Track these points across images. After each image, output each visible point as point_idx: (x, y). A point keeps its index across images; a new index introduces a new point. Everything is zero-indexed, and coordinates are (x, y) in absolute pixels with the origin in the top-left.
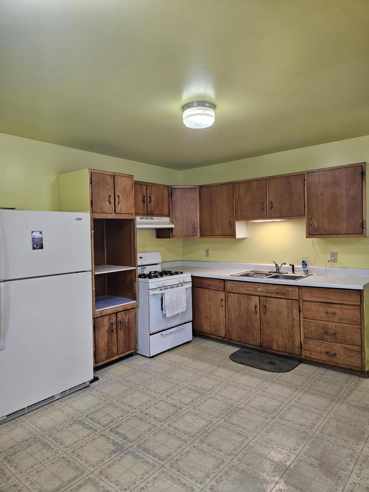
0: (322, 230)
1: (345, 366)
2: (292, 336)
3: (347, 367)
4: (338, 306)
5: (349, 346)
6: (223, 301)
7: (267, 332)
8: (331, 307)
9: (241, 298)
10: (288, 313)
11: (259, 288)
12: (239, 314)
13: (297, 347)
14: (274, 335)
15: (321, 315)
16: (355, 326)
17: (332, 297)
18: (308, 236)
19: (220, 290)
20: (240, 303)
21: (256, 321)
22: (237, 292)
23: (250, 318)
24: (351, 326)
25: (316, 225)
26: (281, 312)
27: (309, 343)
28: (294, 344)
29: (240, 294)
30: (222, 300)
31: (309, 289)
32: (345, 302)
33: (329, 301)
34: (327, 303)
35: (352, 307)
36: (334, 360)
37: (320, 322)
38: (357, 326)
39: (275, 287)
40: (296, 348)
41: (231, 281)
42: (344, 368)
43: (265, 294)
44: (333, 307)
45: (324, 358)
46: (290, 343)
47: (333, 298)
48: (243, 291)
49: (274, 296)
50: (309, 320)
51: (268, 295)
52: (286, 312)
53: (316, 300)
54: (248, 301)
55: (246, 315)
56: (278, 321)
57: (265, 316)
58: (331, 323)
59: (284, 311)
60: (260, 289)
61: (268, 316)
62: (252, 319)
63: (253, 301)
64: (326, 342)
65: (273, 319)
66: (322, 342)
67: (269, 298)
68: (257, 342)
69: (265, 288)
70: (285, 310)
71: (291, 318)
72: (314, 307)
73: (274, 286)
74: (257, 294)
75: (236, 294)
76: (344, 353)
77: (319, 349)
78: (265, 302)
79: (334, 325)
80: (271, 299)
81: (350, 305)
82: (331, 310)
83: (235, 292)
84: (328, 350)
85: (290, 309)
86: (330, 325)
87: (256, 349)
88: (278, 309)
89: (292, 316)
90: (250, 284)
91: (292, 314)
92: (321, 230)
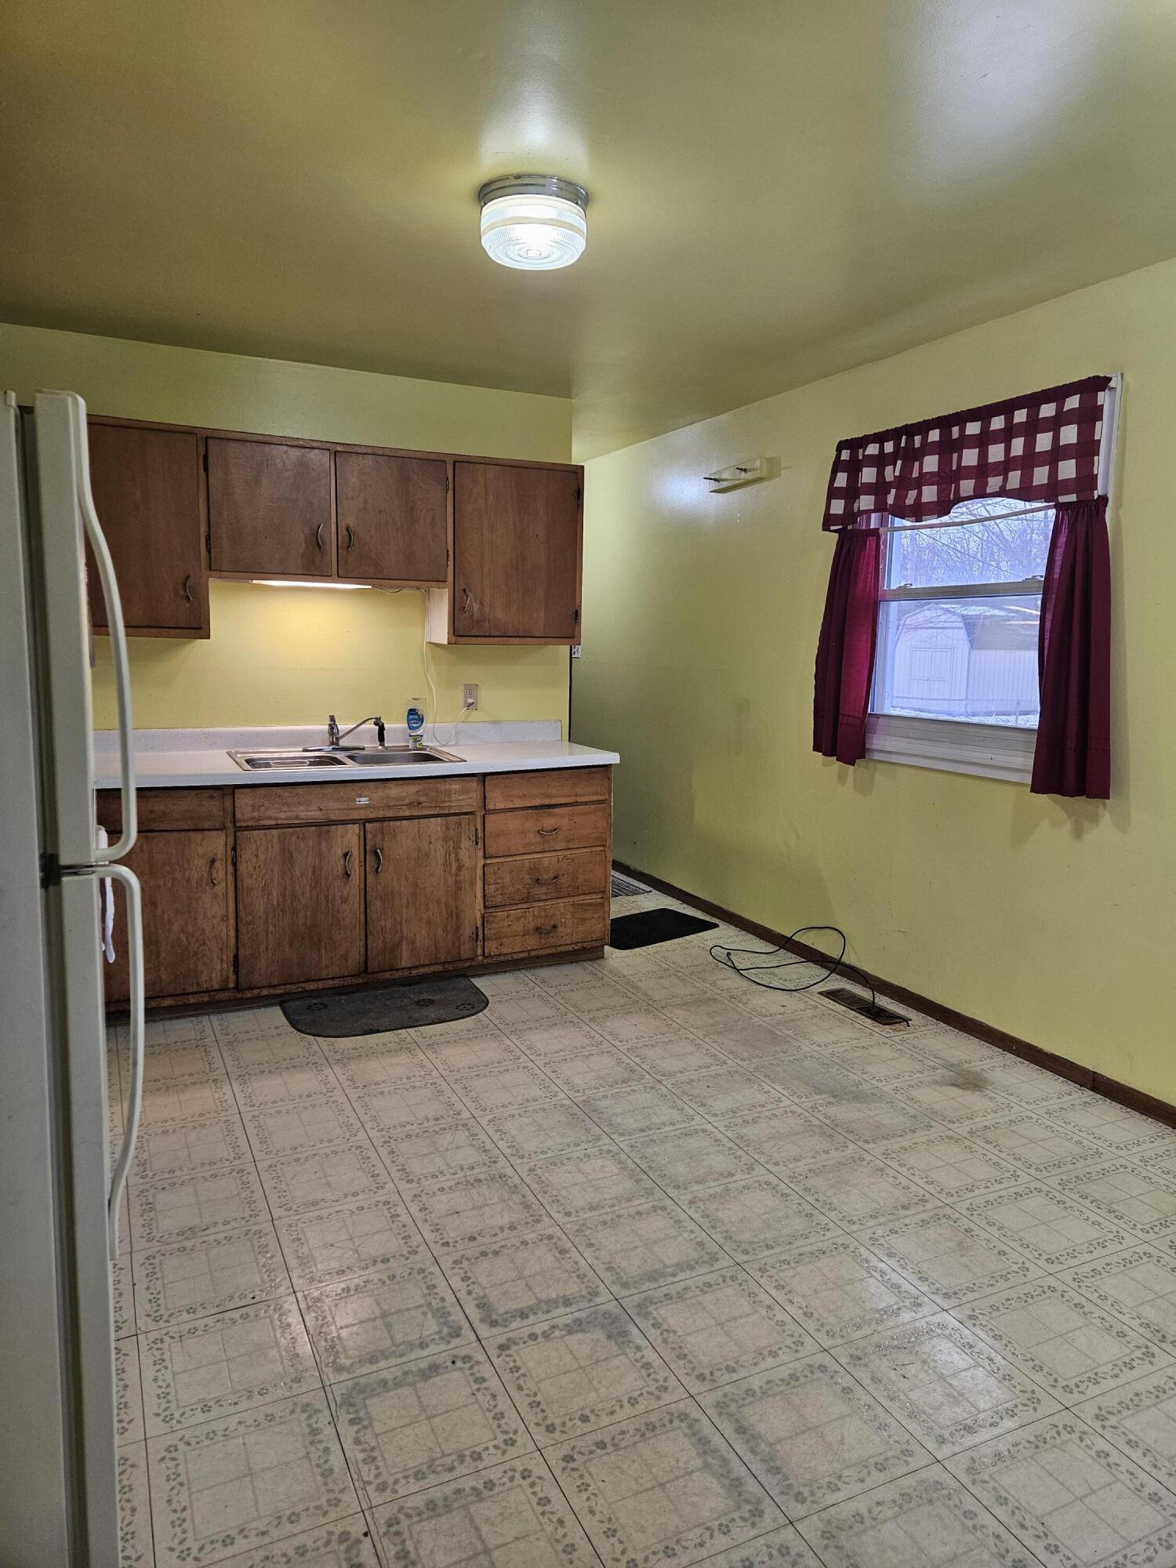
0: (492, 624)
1: (571, 948)
2: (455, 915)
3: (576, 948)
4: (565, 810)
5: (581, 898)
6: (217, 864)
7: (382, 923)
8: (549, 815)
9: (294, 839)
10: (447, 854)
11: (360, 796)
12: (284, 895)
13: (467, 939)
14: (404, 926)
15: (527, 840)
16: (594, 849)
17: (554, 791)
18: (454, 639)
19: (206, 826)
20: (287, 858)
21: (345, 900)
22: (280, 822)
23: (326, 897)
24: (585, 850)
25: (475, 610)
26: (427, 855)
27: (496, 920)
28: (459, 935)
29: (289, 826)
30: (213, 861)
31: (503, 779)
32: (579, 799)
33: (547, 802)
34: (542, 807)
35: (593, 806)
36: (552, 941)
37: (525, 857)
38: (598, 849)
39: (413, 788)
40: (464, 943)
41: (256, 790)
42: (569, 952)
43: (381, 814)
44: (555, 815)
45: (532, 942)
46: (450, 935)
47: (558, 793)
48: (303, 815)
49: (407, 813)
50: (498, 860)
51: (390, 814)
52: (440, 855)
53: (518, 804)
54: (320, 843)
55: (311, 891)
56: (416, 883)
57: (377, 879)
58: (546, 855)
59: (436, 851)
60: (364, 801)
61: (388, 876)
62: (334, 897)
63: (339, 839)
64: (535, 904)
65: (403, 881)
66: (525, 906)
67: (392, 823)
68: (349, 964)
69: (380, 793)
70: (439, 851)
71: (454, 866)
72: (512, 823)
73: (408, 785)
74: (355, 816)
75: (274, 832)
76: (573, 917)
77: (519, 927)
78: (379, 836)
79: (556, 859)
80: (398, 823)
81: (586, 803)
82: (549, 822)
83: (272, 822)
84: (540, 922)
85: (451, 843)
86: (548, 859)
87: (344, 986)
88: (419, 850)
89: (457, 860)
90: (328, 790)
91: (457, 854)
92: (487, 623)
